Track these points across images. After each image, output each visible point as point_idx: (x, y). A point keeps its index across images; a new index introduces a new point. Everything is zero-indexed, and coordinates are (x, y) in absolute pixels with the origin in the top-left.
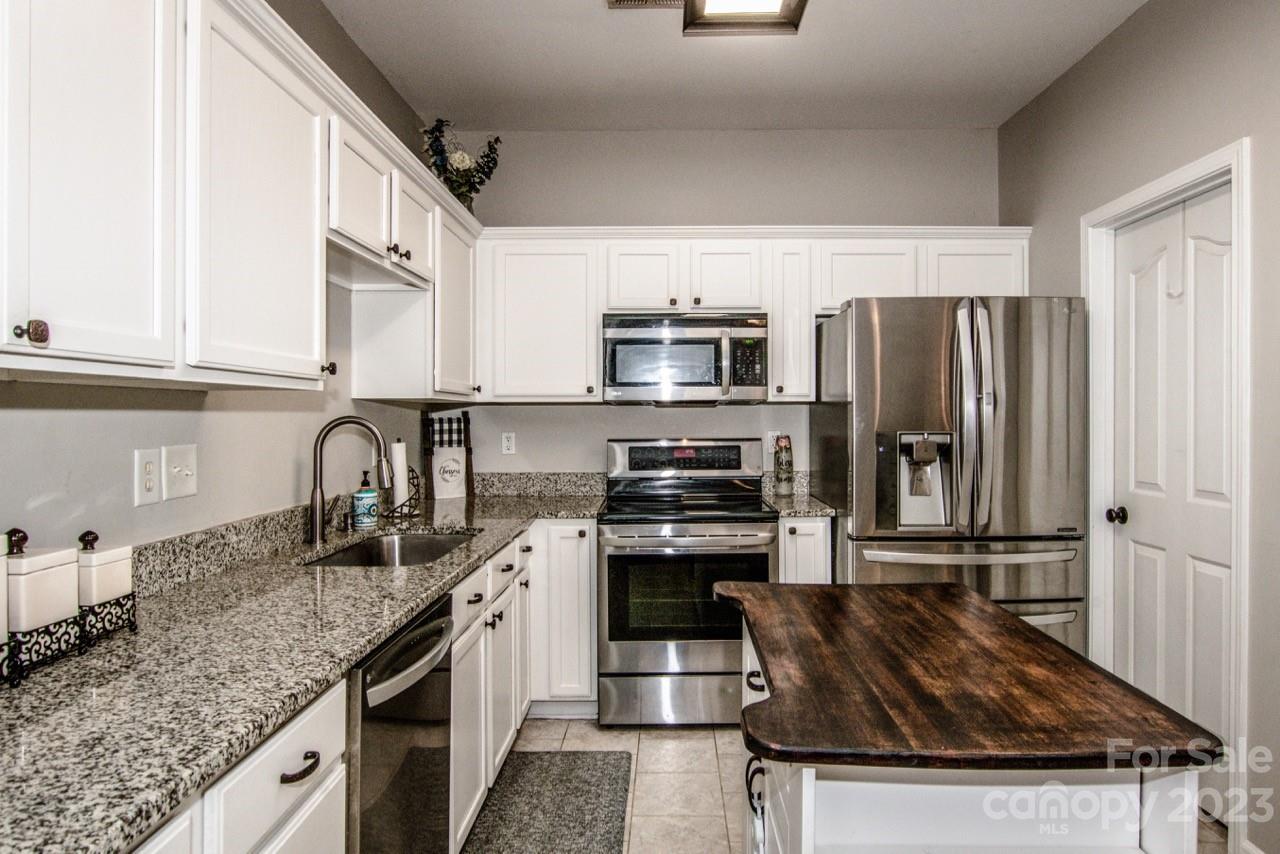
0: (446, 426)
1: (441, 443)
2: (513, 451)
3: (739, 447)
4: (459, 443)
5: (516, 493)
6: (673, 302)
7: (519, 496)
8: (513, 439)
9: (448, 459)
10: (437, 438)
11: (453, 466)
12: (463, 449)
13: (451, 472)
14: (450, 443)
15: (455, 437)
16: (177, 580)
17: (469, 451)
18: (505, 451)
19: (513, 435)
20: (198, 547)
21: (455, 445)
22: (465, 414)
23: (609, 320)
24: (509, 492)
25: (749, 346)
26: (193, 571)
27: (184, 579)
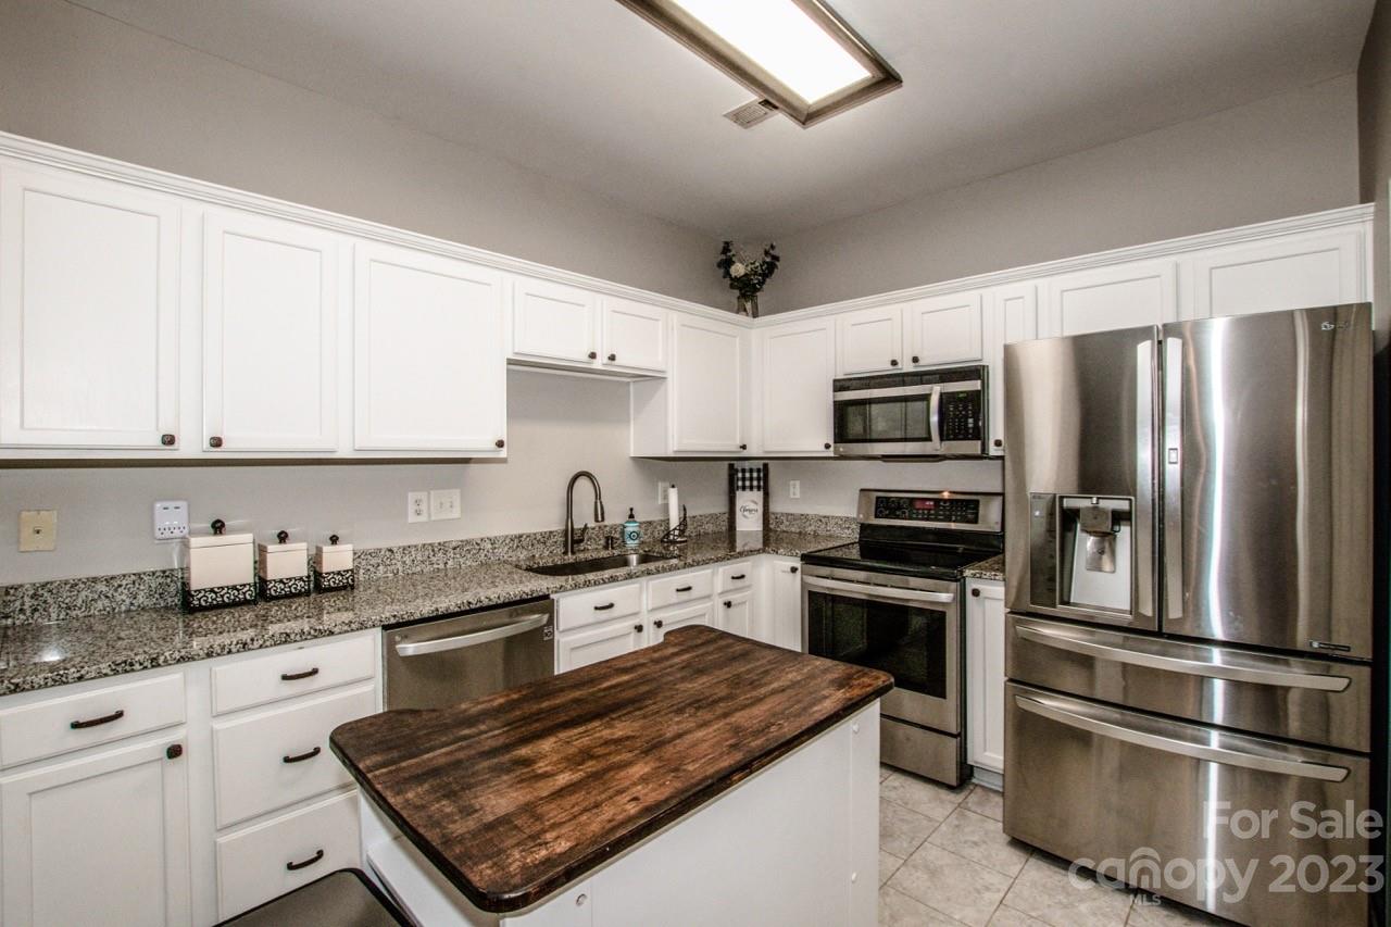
0: (747, 475)
1: (744, 488)
2: (798, 496)
3: (977, 502)
4: (759, 488)
5: (798, 531)
6: (894, 363)
7: (800, 533)
8: (798, 486)
9: (749, 501)
10: (740, 483)
11: (752, 506)
12: (761, 493)
13: (750, 511)
14: (751, 488)
15: (755, 483)
16: (436, 566)
17: (766, 495)
18: (792, 496)
19: (798, 483)
20: (454, 549)
21: (755, 490)
22: (766, 466)
23: (840, 385)
24: (793, 529)
25: (960, 400)
26: (450, 563)
27: (442, 566)
